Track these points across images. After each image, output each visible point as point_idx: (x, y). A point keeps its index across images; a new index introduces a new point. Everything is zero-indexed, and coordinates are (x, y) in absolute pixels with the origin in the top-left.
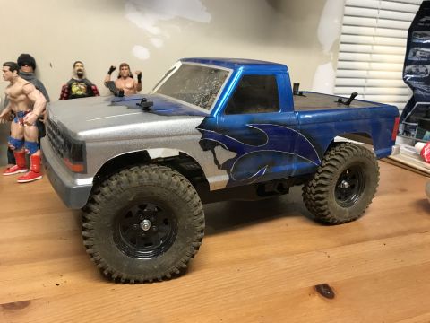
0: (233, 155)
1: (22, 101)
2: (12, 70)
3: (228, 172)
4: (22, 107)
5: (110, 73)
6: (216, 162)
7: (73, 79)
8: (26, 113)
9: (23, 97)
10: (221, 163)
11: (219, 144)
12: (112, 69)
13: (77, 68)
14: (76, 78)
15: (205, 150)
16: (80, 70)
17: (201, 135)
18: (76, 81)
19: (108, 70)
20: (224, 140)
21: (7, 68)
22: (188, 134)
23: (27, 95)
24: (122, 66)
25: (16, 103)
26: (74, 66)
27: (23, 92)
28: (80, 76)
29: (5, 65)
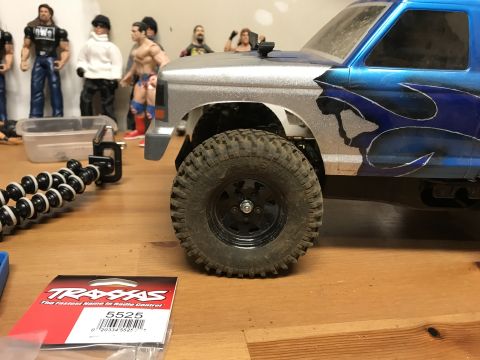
0: (372, 127)
1: (147, 63)
2: (140, 30)
3: (363, 152)
4: (147, 70)
5: (231, 38)
6: (342, 133)
7: (192, 45)
8: (151, 75)
9: (149, 58)
10: (351, 135)
11: (349, 108)
12: (234, 34)
13: (198, 33)
14: (196, 43)
15: (325, 112)
16: (200, 35)
17: (320, 91)
18: (196, 46)
19: (230, 35)
20: (358, 102)
21: (136, 28)
22: (301, 87)
23: (152, 57)
24: (243, 31)
25: (142, 65)
26: (195, 30)
27: (149, 54)
28: (200, 41)
29: (134, 25)
